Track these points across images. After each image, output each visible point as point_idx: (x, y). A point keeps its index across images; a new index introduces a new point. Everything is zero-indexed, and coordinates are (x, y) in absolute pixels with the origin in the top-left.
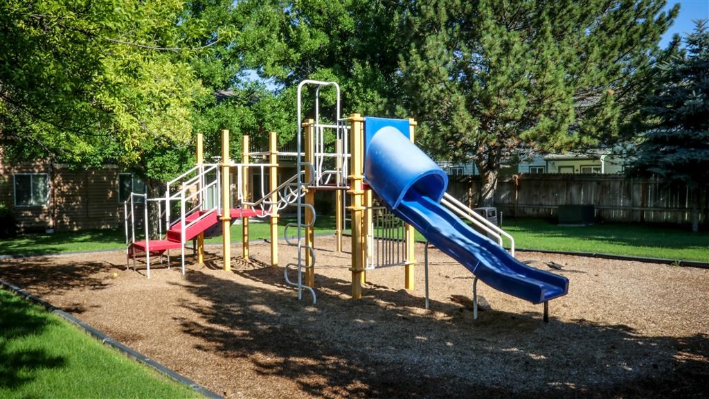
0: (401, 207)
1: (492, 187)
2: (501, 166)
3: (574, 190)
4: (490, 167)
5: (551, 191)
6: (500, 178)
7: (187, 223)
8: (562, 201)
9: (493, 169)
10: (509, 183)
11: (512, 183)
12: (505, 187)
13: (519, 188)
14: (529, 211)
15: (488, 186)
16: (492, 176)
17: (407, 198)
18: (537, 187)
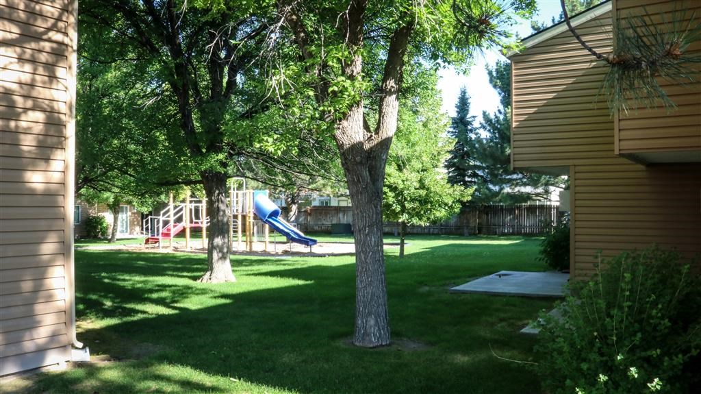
0: (266, 220)
1: (295, 214)
2: (300, 202)
3: (341, 215)
4: (293, 202)
5: (328, 216)
6: (299, 208)
7: (175, 226)
8: (335, 222)
9: (295, 203)
10: (305, 211)
11: (306, 211)
12: (303, 214)
13: (310, 214)
14: (316, 228)
15: (292, 213)
16: (294, 207)
17: (268, 217)
18: (321, 214)
